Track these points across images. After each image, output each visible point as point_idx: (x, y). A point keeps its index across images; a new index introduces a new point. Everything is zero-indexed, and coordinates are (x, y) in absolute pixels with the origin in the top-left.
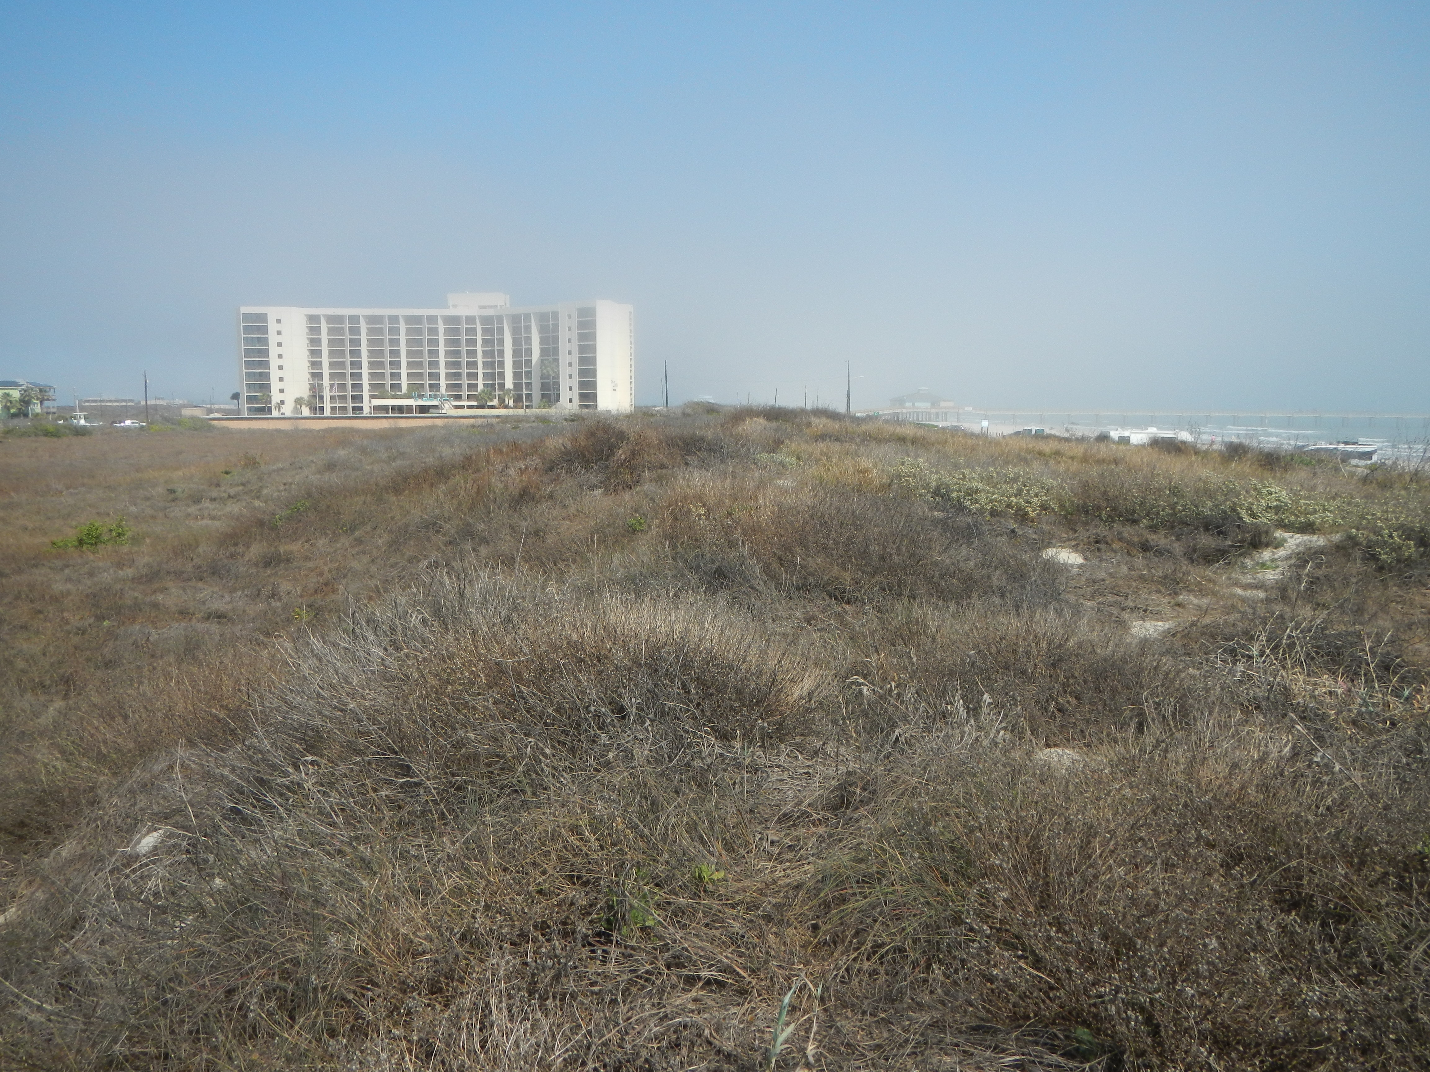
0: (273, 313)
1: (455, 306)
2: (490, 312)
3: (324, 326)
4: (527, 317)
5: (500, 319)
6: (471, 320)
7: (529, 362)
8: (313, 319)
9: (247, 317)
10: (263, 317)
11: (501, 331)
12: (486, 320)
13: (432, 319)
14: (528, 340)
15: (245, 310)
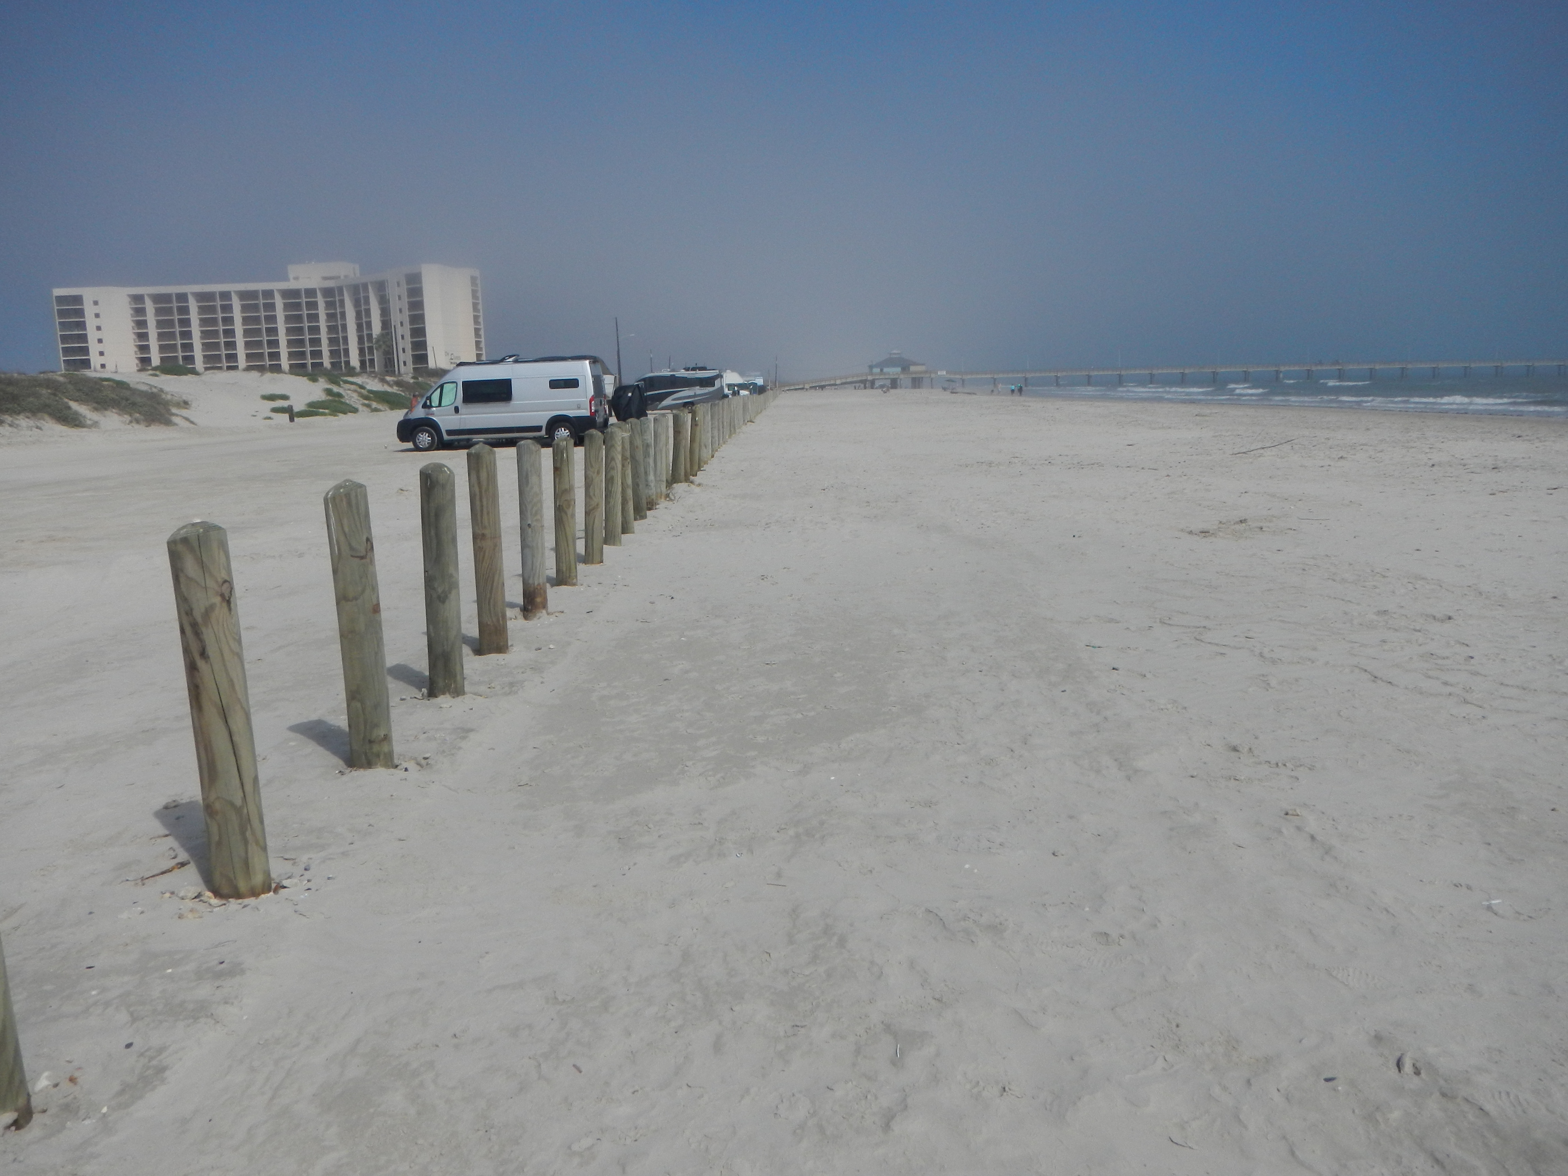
0: (88, 294)
1: (296, 278)
2: (330, 284)
3: (150, 307)
4: (365, 286)
5: (340, 290)
6: (311, 292)
7: (370, 336)
8: (138, 299)
9: (61, 300)
10: (78, 299)
11: (342, 302)
12: (328, 292)
13: (269, 294)
14: (368, 312)
15: (58, 292)
